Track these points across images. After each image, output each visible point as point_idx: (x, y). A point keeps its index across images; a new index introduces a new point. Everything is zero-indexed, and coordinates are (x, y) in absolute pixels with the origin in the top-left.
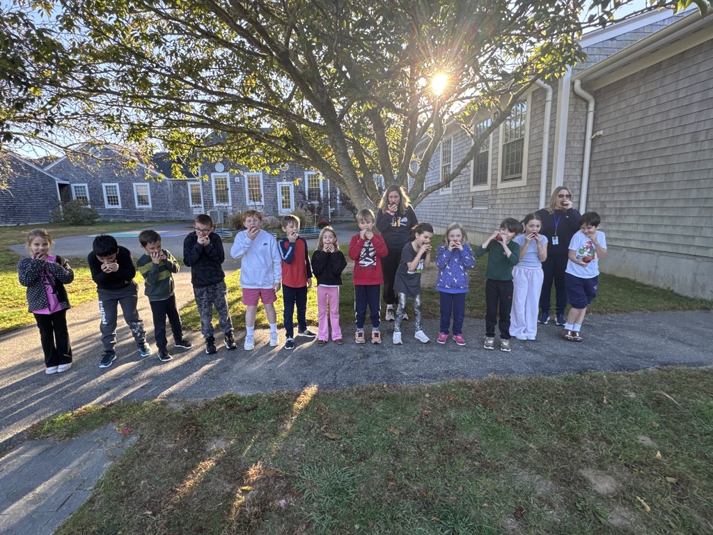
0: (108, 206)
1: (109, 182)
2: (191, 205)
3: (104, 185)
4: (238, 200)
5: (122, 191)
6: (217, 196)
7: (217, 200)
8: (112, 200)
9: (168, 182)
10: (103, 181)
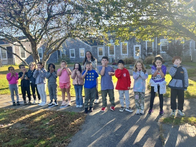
0: (71, 57)
1: (72, 49)
2: (98, 56)
3: (70, 50)
4: (118, 54)
5: (76, 52)
6: (110, 52)
7: (110, 54)
8: (73, 55)
9: (91, 48)
10: (70, 48)
